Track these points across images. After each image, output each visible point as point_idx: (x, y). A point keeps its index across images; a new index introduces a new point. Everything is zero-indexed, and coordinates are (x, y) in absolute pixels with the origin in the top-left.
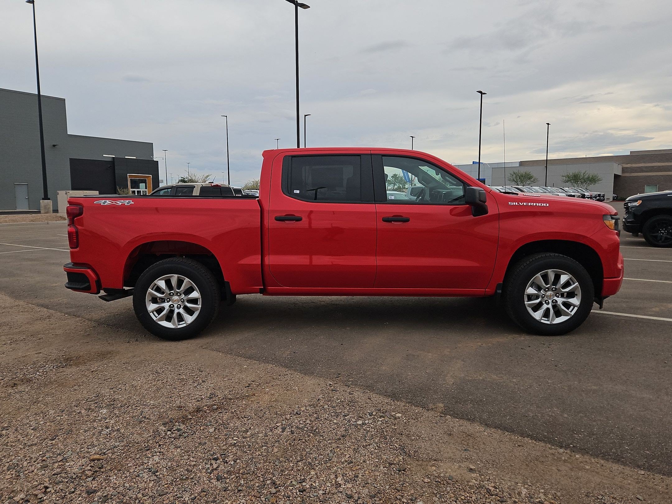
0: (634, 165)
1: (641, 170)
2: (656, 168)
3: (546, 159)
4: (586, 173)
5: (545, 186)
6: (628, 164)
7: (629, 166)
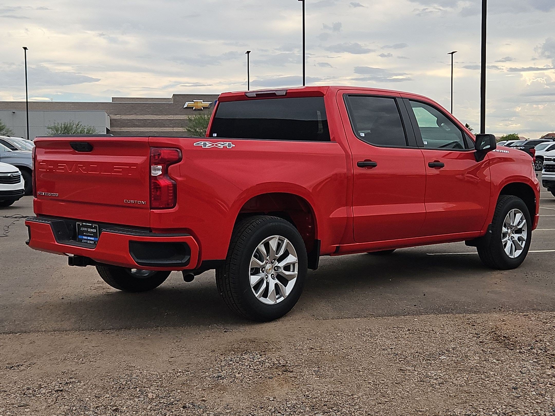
0: (124, 117)
1: (132, 123)
2: (148, 121)
3: (26, 101)
4: (80, 124)
5: (27, 139)
6: (116, 115)
7: (117, 117)
